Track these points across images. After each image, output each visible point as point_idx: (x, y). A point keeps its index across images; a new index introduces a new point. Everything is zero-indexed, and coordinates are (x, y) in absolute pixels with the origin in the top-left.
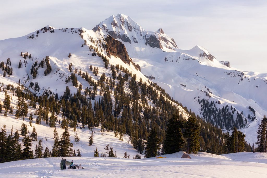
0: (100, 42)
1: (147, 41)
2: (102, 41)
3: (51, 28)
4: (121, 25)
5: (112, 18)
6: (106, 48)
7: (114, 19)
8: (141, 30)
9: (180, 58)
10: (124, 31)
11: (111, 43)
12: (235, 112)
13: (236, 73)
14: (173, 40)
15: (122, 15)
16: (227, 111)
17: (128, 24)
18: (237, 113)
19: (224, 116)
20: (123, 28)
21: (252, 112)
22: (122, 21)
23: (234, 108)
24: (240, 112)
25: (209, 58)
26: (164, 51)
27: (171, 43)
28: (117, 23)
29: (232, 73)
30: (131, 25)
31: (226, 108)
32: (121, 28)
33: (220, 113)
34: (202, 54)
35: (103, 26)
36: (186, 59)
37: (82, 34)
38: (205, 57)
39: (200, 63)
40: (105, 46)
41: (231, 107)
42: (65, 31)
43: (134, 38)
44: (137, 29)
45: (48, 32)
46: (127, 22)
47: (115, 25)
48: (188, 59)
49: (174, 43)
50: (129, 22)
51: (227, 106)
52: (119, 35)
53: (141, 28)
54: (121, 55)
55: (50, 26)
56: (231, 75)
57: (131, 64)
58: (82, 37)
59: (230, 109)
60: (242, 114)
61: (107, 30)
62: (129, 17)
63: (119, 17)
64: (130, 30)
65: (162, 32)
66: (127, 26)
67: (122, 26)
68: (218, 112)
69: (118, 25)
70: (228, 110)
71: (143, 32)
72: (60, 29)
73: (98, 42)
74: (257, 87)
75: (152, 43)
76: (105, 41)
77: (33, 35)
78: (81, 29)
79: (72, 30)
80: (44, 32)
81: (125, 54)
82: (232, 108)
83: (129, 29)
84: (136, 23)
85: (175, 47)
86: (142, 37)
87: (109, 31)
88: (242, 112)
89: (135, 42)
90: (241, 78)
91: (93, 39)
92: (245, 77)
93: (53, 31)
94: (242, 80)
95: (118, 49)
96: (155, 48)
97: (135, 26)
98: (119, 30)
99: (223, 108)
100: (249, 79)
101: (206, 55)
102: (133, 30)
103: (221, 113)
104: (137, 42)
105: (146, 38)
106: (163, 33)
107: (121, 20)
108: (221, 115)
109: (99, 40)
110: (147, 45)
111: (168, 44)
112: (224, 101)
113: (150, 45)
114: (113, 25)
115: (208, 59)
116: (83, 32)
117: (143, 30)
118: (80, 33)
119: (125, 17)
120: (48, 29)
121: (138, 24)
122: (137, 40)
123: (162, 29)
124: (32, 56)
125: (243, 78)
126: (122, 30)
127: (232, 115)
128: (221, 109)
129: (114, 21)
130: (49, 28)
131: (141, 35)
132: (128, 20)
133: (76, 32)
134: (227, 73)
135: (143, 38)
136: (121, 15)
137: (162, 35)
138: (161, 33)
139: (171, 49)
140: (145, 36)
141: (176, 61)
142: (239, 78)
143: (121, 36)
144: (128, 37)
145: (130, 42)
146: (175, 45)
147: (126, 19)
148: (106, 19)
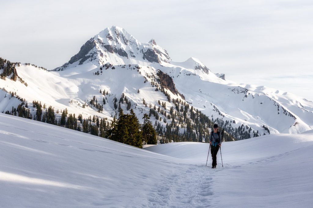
0: (154, 77)
1: (144, 55)
2: (155, 76)
3: (112, 65)
4: (117, 38)
5: (107, 30)
6: (160, 82)
7: (108, 32)
8: (137, 43)
9: (180, 73)
10: (121, 45)
11: (162, 77)
12: (252, 132)
13: (239, 90)
14: (166, 51)
15: (117, 28)
16: (244, 131)
17: (123, 37)
18: (254, 132)
19: (241, 135)
20: (119, 42)
21: (267, 131)
22: (117, 34)
23: (249, 127)
24: (256, 132)
25: (205, 71)
26: (162, 66)
27: (164, 55)
28: (112, 36)
29: (236, 90)
30: (127, 38)
31: (242, 127)
32: (117, 41)
33: (236, 132)
34: (198, 67)
35: (99, 39)
36: (187, 75)
37: (140, 70)
38: (200, 69)
39: (201, 79)
40: (158, 80)
41: (247, 126)
42: (124, 67)
43: (131, 53)
44: (133, 43)
45: (110, 69)
46: (122, 35)
47: (110, 38)
48: (189, 75)
49: (167, 55)
50: (124, 35)
51: (243, 125)
52: (116, 49)
53: (137, 41)
54: (171, 87)
55: (110, 63)
56: (235, 92)
57: (178, 94)
58: (140, 73)
59: (246, 128)
60: (258, 132)
61: (103, 44)
62: (123, 30)
63: (114, 29)
64: (126, 44)
65: (154, 43)
66: (122, 39)
67: (118, 40)
68: (235, 131)
69: (114, 39)
70: (244, 129)
71: (140, 46)
72: (119, 66)
73: (152, 77)
74: (261, 103)
75: (150, 57)
76: (157, 75)
77: (98, 72)
78: (137, 66)
79: (130, 66)
80: (106, 69)
81: (173, 87)
82: (247, 128)
83: (125, 42)
84: (131, 36)
85: (168, 59)
86: (139, 50)
87: (105, 44)
88: (258, 131)
89: (132, 56)
90: (245, 94)
91: (149, 75)
92: (249, 94)
93: (113, 68)
94: (246, 96)
95: (168, 82)
96: (153, 62)
97: (131, 39)
98: (115, 44)
99: (239, 127)
100: (253, 96)
101: (202, 68)
102: (128, 43)
103: (238, 133)
104: (134, 56)
105: (142, 52)
106: (156, 45)
107: (116, 32)
108: (238, 134)
109: (153, 75)
110: (144, 59)
111: (161, 56)
112: (237, 120)
113: (148, 59)
114: (108, 39)
115: (203, 72)
116: (140, 68)
117: (139, 43)
118: (138, 69)
119: (120, 29)
120: (109, 66)
121: (133, 37)
122: (134, 54)
123: (154, 40)
124: (108, 93)
125: (247, 94)
126: (118, 43)
127: (249, 134)
128: (237, 128)
129: (109, 34)
130: (110, 64)
131: (138, 49)
132: (123, 33)
133: (134, 69)
134: (230, 90)
135: (140, 52)
136: (115, 27)
137: (155, 46)
138: (153, 45)
139: (167, 62)
140: (142, 50)
141: (177, 77)
142: (243, 94)
143: (117, 49)
144: (125, 51)
145: (127, 57)
146: (169, 57)
147: (121, 32)
148: (101, 32)
